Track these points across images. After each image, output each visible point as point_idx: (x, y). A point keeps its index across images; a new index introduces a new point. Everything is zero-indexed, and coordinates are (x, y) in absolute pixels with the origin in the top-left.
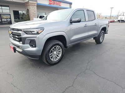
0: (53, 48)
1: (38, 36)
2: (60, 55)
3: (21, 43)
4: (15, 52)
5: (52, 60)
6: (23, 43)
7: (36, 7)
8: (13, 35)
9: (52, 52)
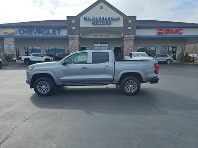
0: (41, 82)
5: (40, 91)
7: (132, 42)
9: (39, 85)
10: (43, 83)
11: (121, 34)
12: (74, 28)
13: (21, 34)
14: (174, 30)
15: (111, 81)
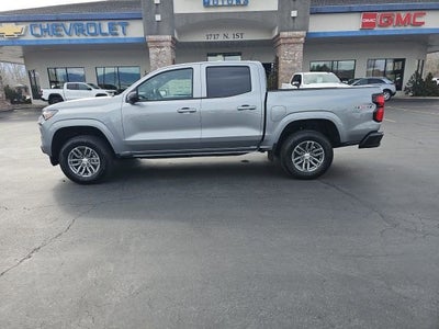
0: (76, 149)
5: (76, 172)
7: (300, 48)
10: (82, 150)
11: (271, 30)
12: (158, 18)
13: (37, 36)
14: (403, 15)
15: (257, 144)
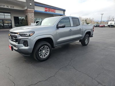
0: (42, 47)
1: (29, 38)
2: (48, 54)
3: (17, 43)
4: (12, 50)
5: (41, 57)
6: (19, 43)
7: (33, 14)
8: (11, 37)
9: (41, 51)
14: (52, 9)
